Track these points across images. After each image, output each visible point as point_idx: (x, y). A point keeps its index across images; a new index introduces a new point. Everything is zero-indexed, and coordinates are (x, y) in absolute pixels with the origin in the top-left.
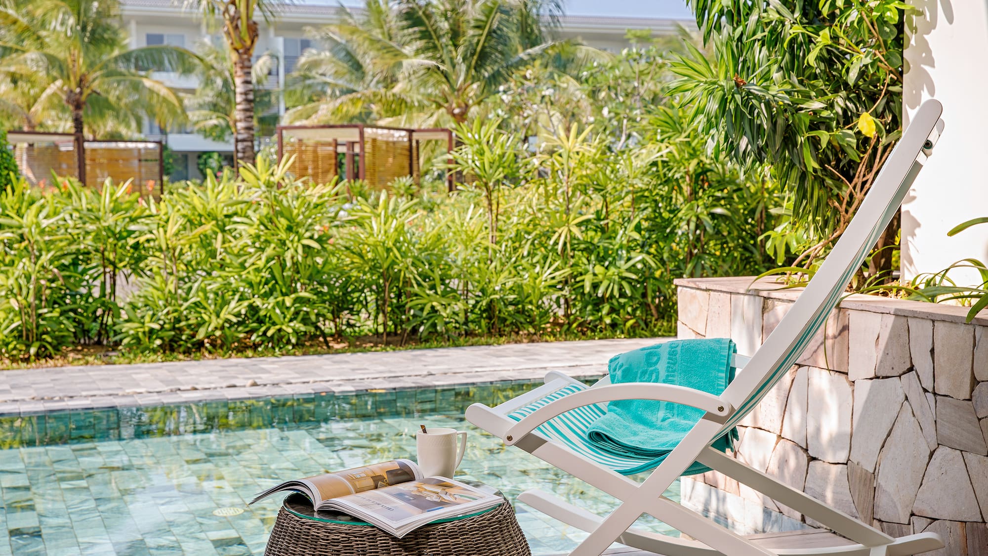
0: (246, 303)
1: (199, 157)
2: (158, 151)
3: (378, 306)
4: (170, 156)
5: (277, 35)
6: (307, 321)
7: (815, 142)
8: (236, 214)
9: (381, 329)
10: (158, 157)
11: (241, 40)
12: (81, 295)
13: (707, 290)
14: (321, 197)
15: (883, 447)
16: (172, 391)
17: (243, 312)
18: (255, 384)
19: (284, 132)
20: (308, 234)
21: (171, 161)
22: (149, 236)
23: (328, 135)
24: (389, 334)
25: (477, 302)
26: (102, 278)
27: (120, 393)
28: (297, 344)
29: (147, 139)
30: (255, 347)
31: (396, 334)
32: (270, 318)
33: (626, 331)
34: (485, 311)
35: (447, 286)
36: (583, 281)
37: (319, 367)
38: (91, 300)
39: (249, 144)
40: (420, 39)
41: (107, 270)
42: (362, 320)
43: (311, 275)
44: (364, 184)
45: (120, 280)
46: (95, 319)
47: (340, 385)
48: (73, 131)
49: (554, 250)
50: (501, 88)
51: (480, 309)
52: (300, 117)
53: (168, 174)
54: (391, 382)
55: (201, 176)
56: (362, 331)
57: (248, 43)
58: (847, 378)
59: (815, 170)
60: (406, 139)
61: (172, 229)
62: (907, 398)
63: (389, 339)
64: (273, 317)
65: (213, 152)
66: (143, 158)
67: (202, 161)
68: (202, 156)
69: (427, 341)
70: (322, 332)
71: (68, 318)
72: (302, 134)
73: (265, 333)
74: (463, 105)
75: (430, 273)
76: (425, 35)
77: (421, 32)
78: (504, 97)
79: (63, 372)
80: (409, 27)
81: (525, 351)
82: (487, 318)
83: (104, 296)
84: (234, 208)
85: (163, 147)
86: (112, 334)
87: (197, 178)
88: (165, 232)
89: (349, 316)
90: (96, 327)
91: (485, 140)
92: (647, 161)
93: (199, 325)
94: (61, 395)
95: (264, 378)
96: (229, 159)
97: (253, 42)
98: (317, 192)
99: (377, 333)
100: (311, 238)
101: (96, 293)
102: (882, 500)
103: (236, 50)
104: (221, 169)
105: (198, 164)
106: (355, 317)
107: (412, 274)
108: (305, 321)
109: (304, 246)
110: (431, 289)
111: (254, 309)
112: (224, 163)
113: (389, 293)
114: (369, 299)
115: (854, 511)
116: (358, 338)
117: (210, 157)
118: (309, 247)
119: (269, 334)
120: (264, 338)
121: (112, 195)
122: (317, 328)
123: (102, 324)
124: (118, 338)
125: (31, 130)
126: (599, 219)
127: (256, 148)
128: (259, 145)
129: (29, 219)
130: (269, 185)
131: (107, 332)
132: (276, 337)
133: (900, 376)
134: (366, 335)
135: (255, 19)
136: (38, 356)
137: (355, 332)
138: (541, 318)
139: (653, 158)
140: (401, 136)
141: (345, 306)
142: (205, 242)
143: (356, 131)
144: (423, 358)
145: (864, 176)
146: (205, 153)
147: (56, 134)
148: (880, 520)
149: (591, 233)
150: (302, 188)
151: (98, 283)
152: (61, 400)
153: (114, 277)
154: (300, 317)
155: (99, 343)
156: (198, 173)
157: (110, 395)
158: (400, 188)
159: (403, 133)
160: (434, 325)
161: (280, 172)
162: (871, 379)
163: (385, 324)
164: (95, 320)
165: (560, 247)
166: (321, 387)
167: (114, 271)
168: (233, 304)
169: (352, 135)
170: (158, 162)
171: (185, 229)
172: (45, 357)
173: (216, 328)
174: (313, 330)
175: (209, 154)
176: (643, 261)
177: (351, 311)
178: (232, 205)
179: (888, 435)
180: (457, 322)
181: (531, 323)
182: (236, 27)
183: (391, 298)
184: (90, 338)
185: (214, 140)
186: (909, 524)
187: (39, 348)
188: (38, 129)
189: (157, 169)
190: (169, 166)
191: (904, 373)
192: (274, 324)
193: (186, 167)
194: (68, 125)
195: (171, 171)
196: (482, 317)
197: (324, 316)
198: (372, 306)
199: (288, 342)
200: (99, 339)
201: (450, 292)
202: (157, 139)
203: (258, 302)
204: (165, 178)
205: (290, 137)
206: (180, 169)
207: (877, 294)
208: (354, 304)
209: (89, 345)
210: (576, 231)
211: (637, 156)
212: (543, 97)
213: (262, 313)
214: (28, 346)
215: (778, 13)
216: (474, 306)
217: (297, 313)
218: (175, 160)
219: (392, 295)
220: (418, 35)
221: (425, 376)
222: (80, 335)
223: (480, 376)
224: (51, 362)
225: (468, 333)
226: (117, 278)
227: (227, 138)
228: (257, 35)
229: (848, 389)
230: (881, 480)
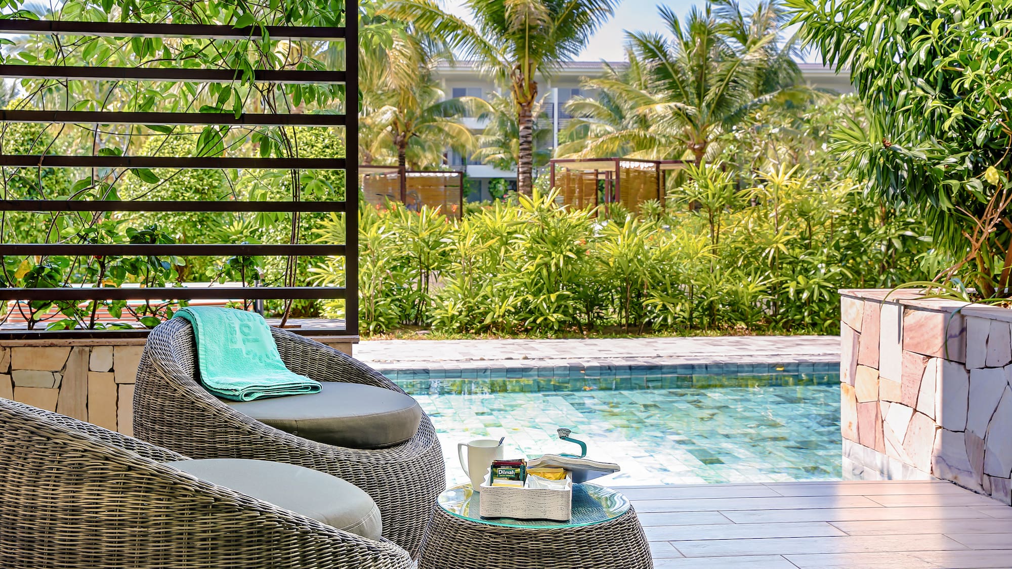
0: (521, 298)
1: (490, 183)
2: (459, 179)
3: (621, 303)
4: (468, 181)
5: (553, 87)
6: (567, 314)
7: (948, 189)
8: (516, 232)
9: (624, 321)
10: (459, 184)
11: (524, 96)
12: (404, 289)
13: (863, 299)
14: (579, 219)
15: (991, 420)
16: (466, 360)
17: (519, 304)
18: (526, 358)
19: (557, 165)
20: (568, 247)
21: (468, 185)
22: (453, 247)
23: (589, 168)
24: (629, 325)
25: (700, 303)
26: (419, 278)
27: (431, 359)
28: (559, 330)
29: (451, 170)
30: (527, 331)
31: (635, 325)
32: (539, 310)
33: (824, 329)
34: (707, 310)
35: (676, 289)
36: (788, 287)
37: (574, 348)
38: (411, 292)
39: (528, 175)
40: (667, 89)
41: (423, 271)
42: (610, 314)
43: (570, 278)
44: (618, 206)
45: (432, 279)
46: (414, 306)
47: (588, 361)
48: (397, 164)
49: (764, 263)
50: (734, 127)
51: (702, 308)
52: (568, 151)
53: (466, 196)
54: (627, 361)
55: (491, 197)
56: (610, 322)
57: (530, 97)
58: (965, 367)
59: (949, 210)
60: (654, 169)
61: (469, 242)
62: (1008, 384)
63: (630, 329)
64: (541, 308)
65: (501, 178)
66: (447, 184)
67: (492, 186)
68: (493, 181)
69: (659, 331)
70: (579, 322)
71: (395, 305)
72: (570, 166)
73: (534, 321)
74: (702, 142)
75: (663, 279)
76: (673, 86)
77: (670, 83)
78: (737, 135)
79: (392, 343)
80: (659, 80)
81: (738, 342)
82: (708, 315)
83: (420, 290)
84: (515, 227)
85: (462, 175)
86: (425, 318)
87: (488, 199)
88: (464, 245)
89: (598, 310)
90: (413, 312)
91: (709, 176)
92: (844, 192)
93: (486, 313)
94: (391, 359)
95: (533, 354)
96: (513, 184)
97: (533, 97)
98: (576, 216)
99: (620, 325)
100: (570, 250)
101: (415, 287)
102: (990, 460)
103: (521, 104)
104: (506, 191)
105: (489, 188)
106: (604, 311)
107: (647, 280)
108: (565, 313)
109: (565, 256)
110: (663, 291)
111: (526, 303)
112: (509, 188)
113: (631, 293)
114: (615, 297)
115: (970, 467)
116: (606, 327)
117: (498, 182)
118: (569, 257)
119: (538, 321)
120: (533, 325)
121: (427, 217)
122: (574, 318)
123: (418, 310)
124: (429, 321)
125: (367, 164)
126: (803, 239)
127: (534, 175)
128: (537, 174)
129: (372, 234)
130: (541, 210)
131: (422, 316)
132: (543, 324)
133: (1004, 367)
134: (612, 325)
135: (535, 79)
136: (375, 332)
137: (603, 323)
138: (752, 316)
139: (848, 190)
140: (650, 167)
141: (596, 303)
142: (493, 253)
143: (613, 163)
144: (654, 344)
145: (992, 214)
146: (495, 179)
147: (385, 167)
148: (988, 475)
149: (797, 250)
150: (565, 212)
151: (416, 280)
152: (391, 362)
153: (427, 277)
154: (561, 310)
155: (416, 324)
156: (489, 194)
157: (424, 361)
158: (648, 209)
159: (652, 164)
160: (665, 319)
161: (548, 201)
162: (982, 368)
163: (627, 317)
164: (413, 308)
165: (769, 261)
166: (574, 362)
167: (428, 272)
168: (511, 299)
169: (610, 167)
170: (459, 188)
171: (478, 243)
172: (380, 333)
173: (499, 316)
174: (571, 320)
175: (497, 180)
176: (841, 273)
177: (601, 306)
178: (512, 225)
179: (995, 411)
180: (684, 318)
181: (743, 320)
182: (521, 86)
183: (632, 298)
184: (409, 320)
185: (502, 169)
186: (1010, 478)
187: (376, 326)
188: (373, 163)
189: (458, 192)
190: (467, 190)
191: (1007, 365)
192: (542, 315)
193: (480, 190)
194: (392, 160)
195: (468, 193)
196: (704, 314)
197: (579, 309)
198: (617, 302)
199: (552, 328)
200: (416, 321)
201: (679, 294)
202: (458, 170)
203: (530, 298)
204: (464, 200)
205: (561, 169)
206: (475, 191)
207: (999, 305)
208: (603, 301)
209: (409, 325)
210: (782, 248)
211: (836, 188)
212: (770, 134)
213: (532, 306)
214: (369, 324)
215: (923, 90)
216: (698, 306)
217: (559, 307)
218: (471, 185)
219: (633, 295)
220: (667, 86)
221: (655, 357)
222: (403, 318)
223: (698, 360)
224: (384, 336)
225: (693, 327)
226: (430, 277)
227: (512, 167)
228: (536, 92)
229: (966, 375)
230: (990, 444)
